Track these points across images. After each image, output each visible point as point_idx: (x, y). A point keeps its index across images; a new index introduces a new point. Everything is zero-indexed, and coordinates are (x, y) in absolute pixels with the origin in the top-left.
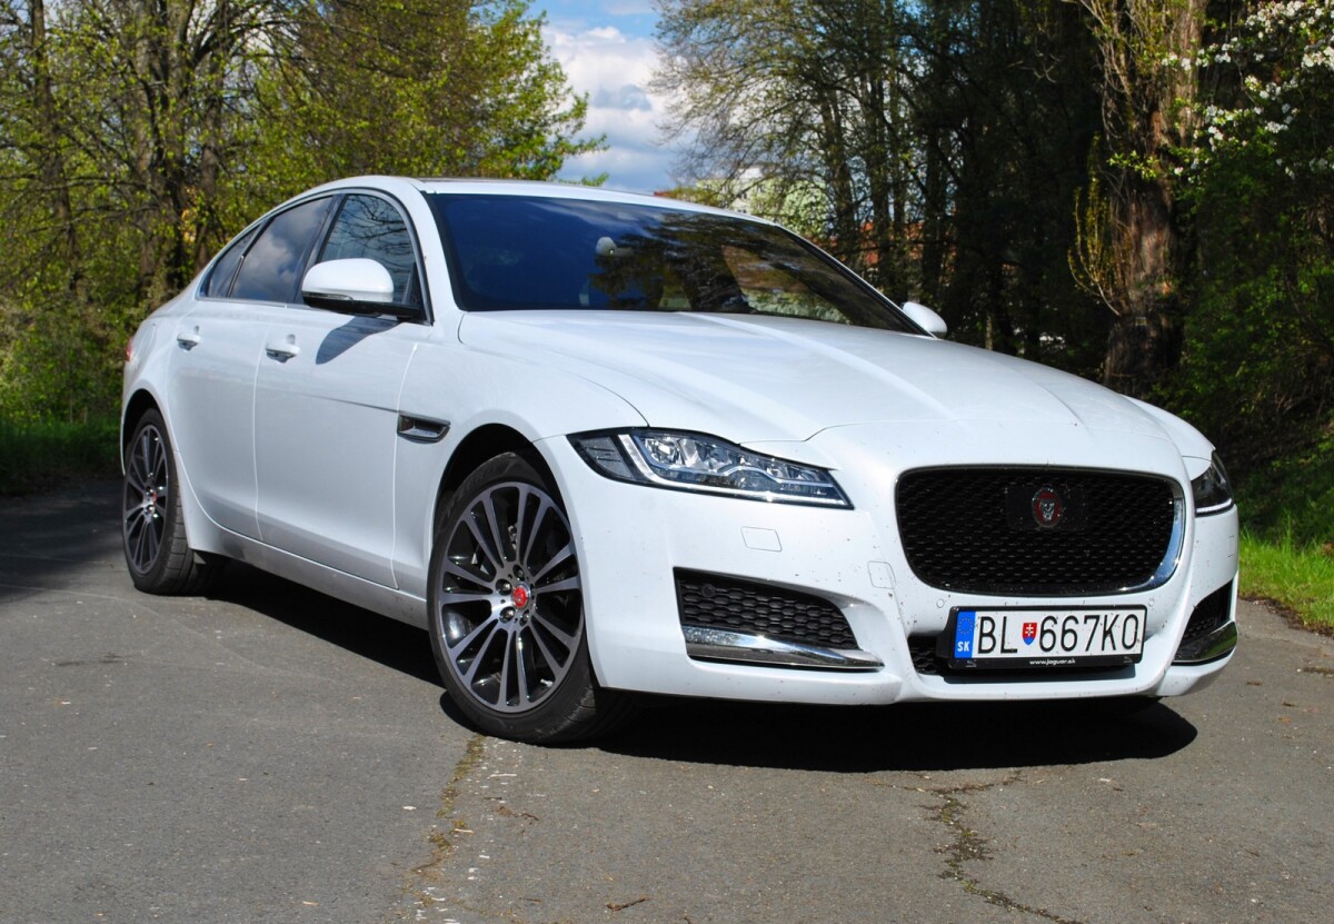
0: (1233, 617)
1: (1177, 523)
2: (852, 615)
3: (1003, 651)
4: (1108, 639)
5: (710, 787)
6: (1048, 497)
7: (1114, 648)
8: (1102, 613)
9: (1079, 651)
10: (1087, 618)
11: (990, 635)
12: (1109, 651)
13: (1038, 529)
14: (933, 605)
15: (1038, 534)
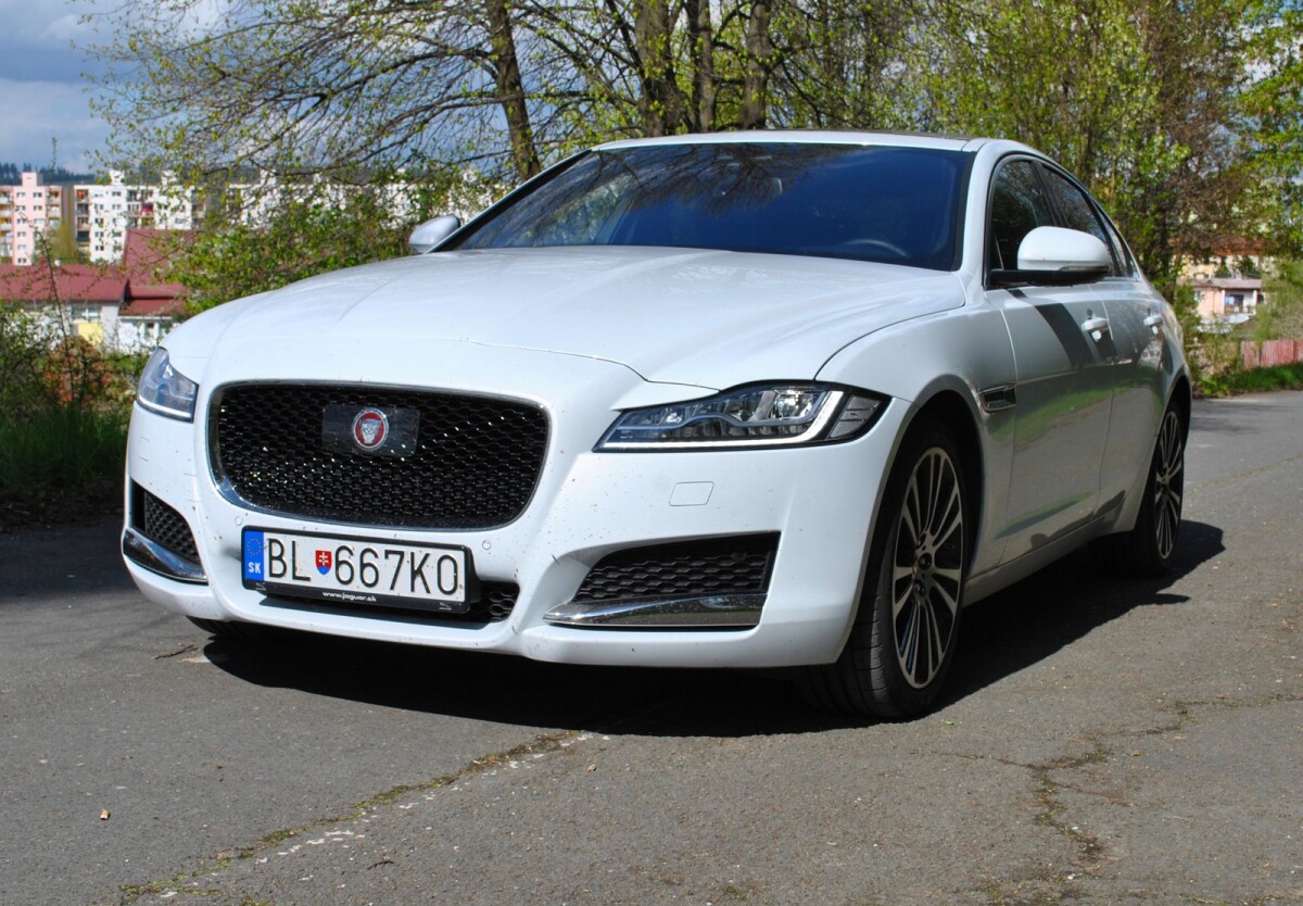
3: (295, 577)
4: (418, 580)
7: (428, 591)
8: (407, 550)
9: (383, 589)
10: (388, 553)
11: (279, 558)
12: (420, 593)
14: (233, 522)
15: (358, 457)
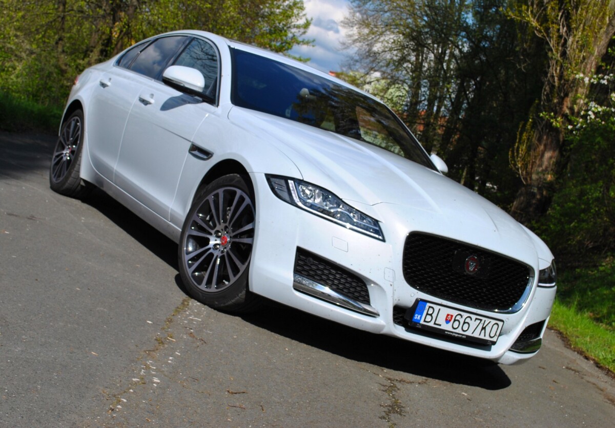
0: (541, 336)
1: (528, 287)
2: (371, 289)
3: (435, 324)
4: (483, 331)
5: (287, 349)
6: (473, 260)
7: (485, 336)
8: (484, 319)
9: (469, 333)
10: (476, 319)
11: (431, 314)
12: (482, 337)
13: (465, 273)
14: (409, 295)
15: (464, 276)
